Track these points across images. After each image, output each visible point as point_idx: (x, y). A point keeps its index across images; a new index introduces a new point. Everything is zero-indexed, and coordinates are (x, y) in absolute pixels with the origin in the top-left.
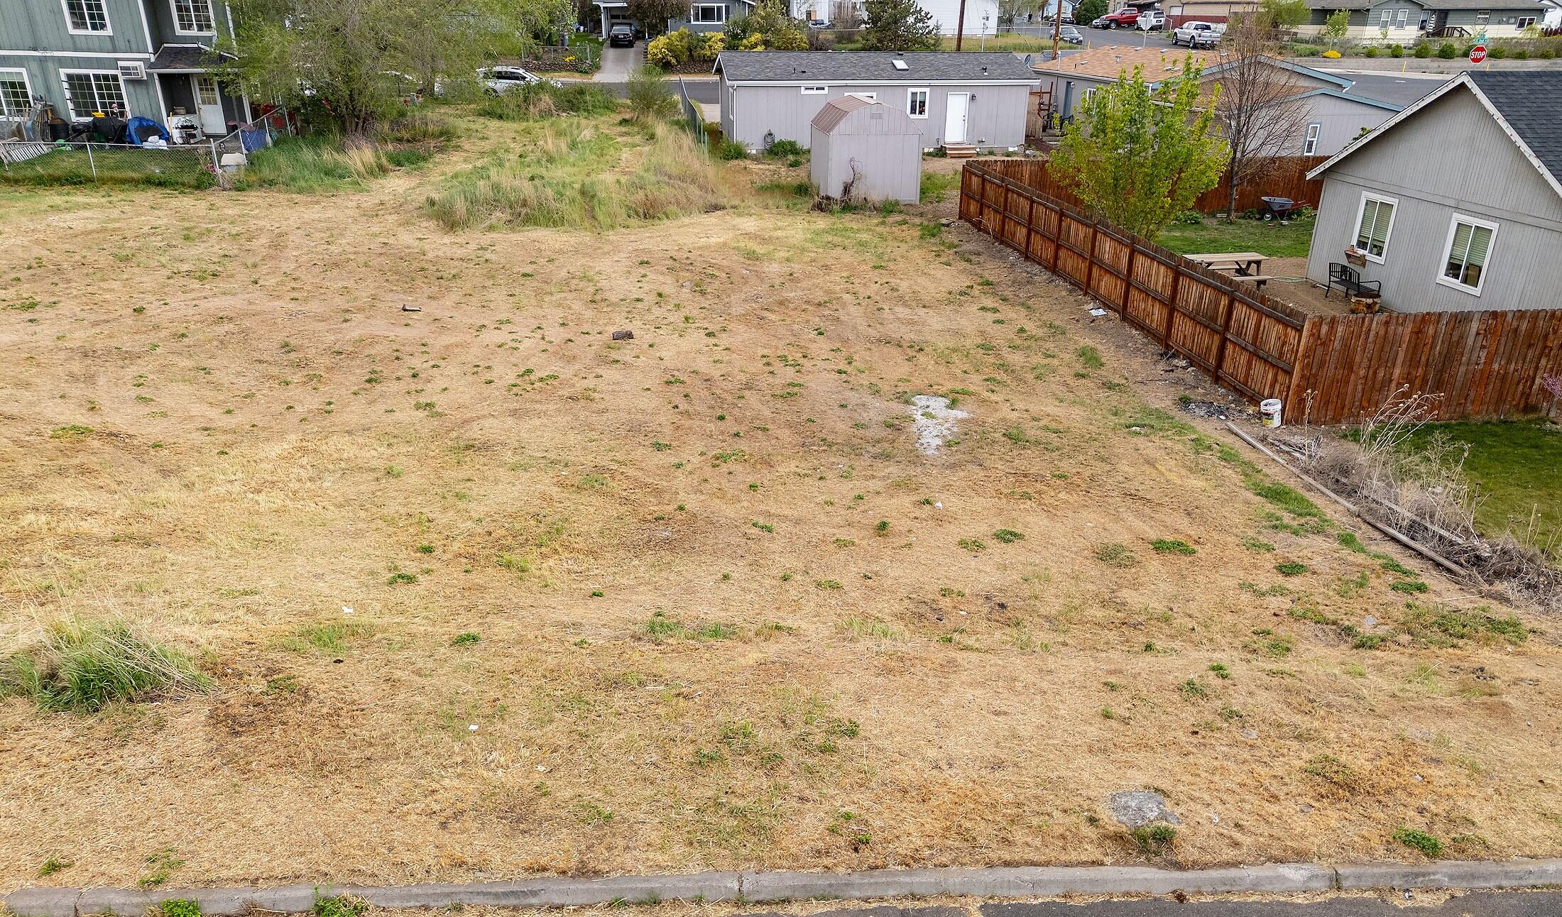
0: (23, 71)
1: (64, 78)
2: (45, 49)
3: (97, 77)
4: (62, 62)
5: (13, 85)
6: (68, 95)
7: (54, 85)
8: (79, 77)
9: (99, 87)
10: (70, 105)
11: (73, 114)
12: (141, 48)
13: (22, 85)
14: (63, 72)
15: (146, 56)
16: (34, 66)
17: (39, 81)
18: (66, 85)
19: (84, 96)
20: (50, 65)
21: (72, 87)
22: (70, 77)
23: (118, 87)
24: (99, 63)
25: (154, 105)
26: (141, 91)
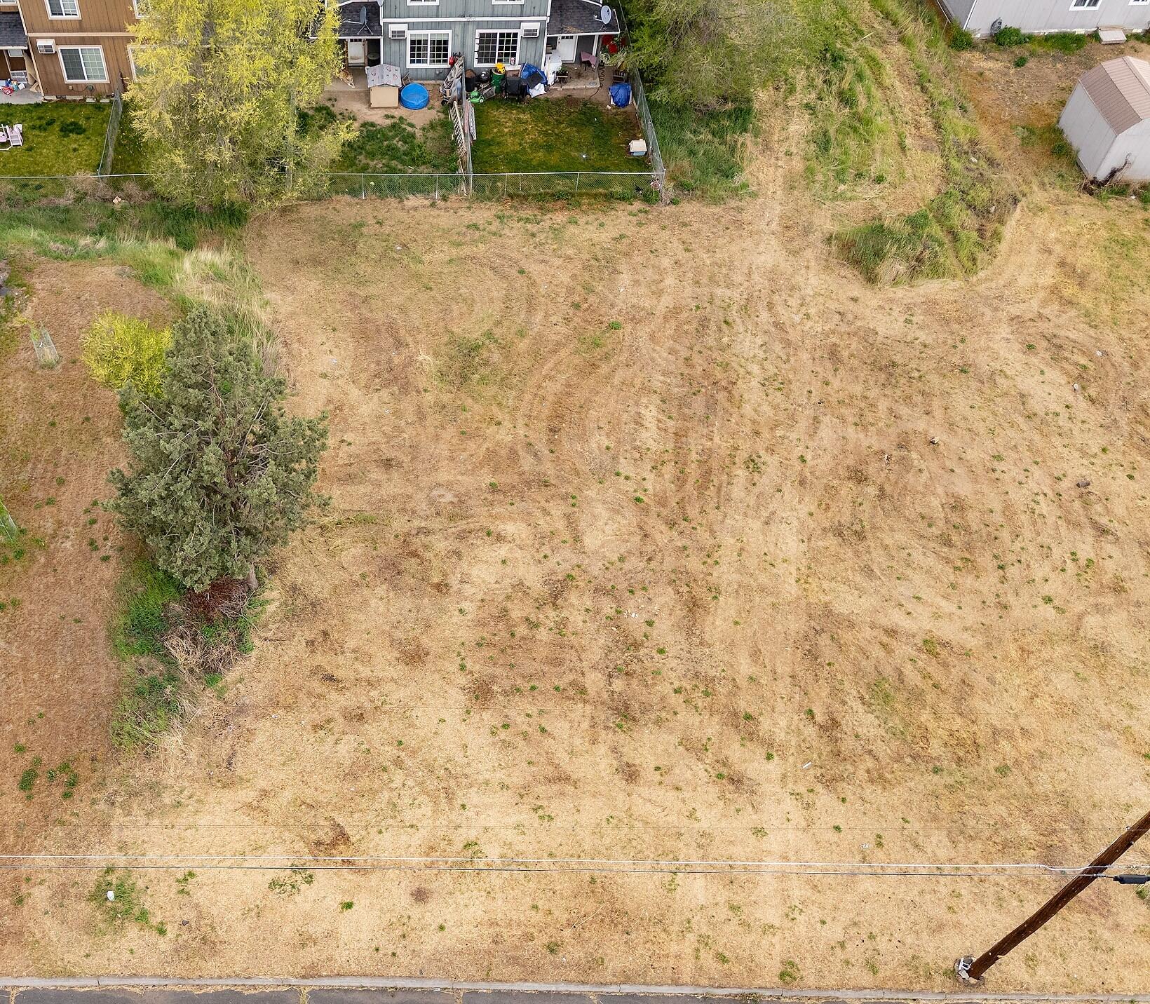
0: (450, 32)
1: (477, 36)
2: (471, 16)
3: (502, 35)
4: (479, 25)
5: (439, 42)
6: (477, 48)
7: (469, 41)
8: (489, 35)
9: (501, 42)
10: (476, 55)
11: (476, 61)
12: (542, 12)
13: (446, 42)
14: (479, 31)
15: (544, 18)
16: (458, 29)
17: (458, 41)
18: (477, 41)
19: (488, 48)
20: (470, 27)
21: (481, 42)
22: (482, 35)
23: (515, 42)
24: (507, 24)
25: (538, 54)
26: (531, 44)
